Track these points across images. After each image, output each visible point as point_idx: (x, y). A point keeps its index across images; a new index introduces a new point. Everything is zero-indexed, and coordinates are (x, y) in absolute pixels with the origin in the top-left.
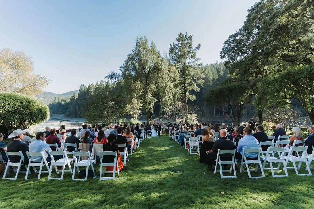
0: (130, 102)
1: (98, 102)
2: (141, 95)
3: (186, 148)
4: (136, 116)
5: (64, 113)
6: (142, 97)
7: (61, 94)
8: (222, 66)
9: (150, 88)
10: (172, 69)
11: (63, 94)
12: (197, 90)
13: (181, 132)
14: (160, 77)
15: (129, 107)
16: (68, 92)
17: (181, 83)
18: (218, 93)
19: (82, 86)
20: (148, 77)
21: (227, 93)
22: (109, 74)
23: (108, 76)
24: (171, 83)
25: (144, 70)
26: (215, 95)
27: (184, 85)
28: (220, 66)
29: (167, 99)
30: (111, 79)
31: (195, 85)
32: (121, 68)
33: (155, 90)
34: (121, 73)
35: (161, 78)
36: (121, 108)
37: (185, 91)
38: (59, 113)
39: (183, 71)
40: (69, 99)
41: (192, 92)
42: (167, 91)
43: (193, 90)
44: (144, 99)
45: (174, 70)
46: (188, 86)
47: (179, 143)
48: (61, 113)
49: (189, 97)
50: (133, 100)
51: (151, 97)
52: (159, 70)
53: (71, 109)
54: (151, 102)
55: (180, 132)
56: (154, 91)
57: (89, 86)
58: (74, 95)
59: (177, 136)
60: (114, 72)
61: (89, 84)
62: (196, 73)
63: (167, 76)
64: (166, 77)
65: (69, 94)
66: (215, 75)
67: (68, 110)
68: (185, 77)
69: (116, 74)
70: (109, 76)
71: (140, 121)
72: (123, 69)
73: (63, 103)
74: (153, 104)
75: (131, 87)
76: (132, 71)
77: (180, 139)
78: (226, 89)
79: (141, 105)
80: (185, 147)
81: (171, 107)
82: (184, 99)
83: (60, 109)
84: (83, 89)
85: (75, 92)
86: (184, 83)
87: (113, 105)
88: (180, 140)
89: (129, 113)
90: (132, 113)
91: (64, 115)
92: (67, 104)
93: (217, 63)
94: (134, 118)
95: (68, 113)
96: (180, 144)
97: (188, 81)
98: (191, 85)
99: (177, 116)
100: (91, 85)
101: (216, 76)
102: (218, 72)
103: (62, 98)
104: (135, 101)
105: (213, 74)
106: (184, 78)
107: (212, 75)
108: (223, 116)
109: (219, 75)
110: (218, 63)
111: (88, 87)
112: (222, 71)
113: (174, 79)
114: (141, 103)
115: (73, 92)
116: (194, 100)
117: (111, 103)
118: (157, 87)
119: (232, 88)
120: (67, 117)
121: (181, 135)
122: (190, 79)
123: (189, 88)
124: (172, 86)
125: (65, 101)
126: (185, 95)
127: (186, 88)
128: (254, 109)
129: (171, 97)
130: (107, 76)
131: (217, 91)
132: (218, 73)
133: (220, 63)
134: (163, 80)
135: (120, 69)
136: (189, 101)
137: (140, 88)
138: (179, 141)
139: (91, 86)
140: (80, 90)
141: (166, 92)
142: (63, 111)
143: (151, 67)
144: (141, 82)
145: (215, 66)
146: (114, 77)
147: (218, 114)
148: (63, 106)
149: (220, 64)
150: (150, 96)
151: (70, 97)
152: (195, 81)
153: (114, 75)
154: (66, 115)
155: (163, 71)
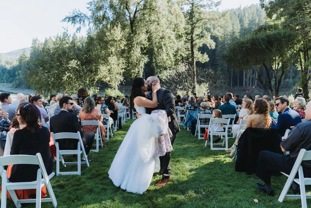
0: (106, 61)
1: (52, 60)
2: (123, 52)
3: (199, 138)
4: (115, 84)
5: (11, 82)
6: (125, 53)
7: (4, 54)
8: (246, 13)
9: (138, 39)
10: (173, 8)
11: (6, 54)
12: (210, 46)
13: (191, 110)
14: (154, 21)
15: (103, 70)
16: (14, 51)
17: (187, 34)
18: (249, 47)
19: (35, 41)
20: (134, 21)
21: (264, 46)
22: (69, 15)
23: (67, 18)
24: (172, 32)
25: (127, 9)
26: (244, 49)
27: (192, 37)
28: (244, 12)
29: (165, 58)
30: (72, 22)
31: (209, 37)
32: (89, 6)
33: (146, 44)
34: (89, 14)
35: (156, 23)
36: (91, 71)
37: (192, 47)
38: (4, 82)
39: (191, 13)
40: (17, 61)
41: (204, 49)
42: (165, 45)
43: (205, 45)
44: (128, 57)
45: (177, 10)
46: (198, 38)
47: (186, 128)
48: (7, 83)
49: (198, 56)
50: (110, 58)
51: (140, 55)
52: (152, 9)
53: (21, 76)
54: (139, 62)
55: (189, 108)
56: (144, 45)
57: (46, 41)
58: (23, 55)
59: (183, 116)
60: (77, 10)
61: (46, 39)
62: (211, 17)
63: (165, 20)
64: (163, 21)
65: (17, 53)
66: (235, 27)
67: (17, 77)
68: (193, 24)
69: (81, 15)
70: (69, 18)
71: (122, 93)
72: (93, 7)
73: (8, 67)
74: (142, 64)
75: (106, 36)
76: (107, 11)
77: (188, 121)
78: (263, 40)
79: (124, 67)
80: (197, 136)
81: (171, 72)
82: (190, 60)
83: (5, 76)
84: (37, 46)
85: (24, 50)
86: (192, 32)
87: (77, 65)
88: (188, 124)
89: (104, 80)
90: (108, 79)
91: (11, 85)
92: (15, 69)
93: (240, 7)
94: (111, 88)
95: (18, 82)
96: (188, 129)
97: (197, 31)
98: (202, 37)
99: (179, 86)
100: (49, 39)
101: (237, 29)
102: (241, 21)
103: (6, 59)
104: (113, 60)
105: (233, 24)
106: (191, 25)
107: (231, 25)
108: (243, 89)
109: (242, 26)
110: (242, 8)
111: (44, 43)
112: (247, 20)
113: (176, 26)
114: (123, 63)
115: (22, 50)
116: (205, 61)
117: (73, 63)
118: (149, 39)
119: (273, 37)
120: (16, 87)
121: (190, 115)
122: (201, 28)
123: (199, 43)
124: (173, 37)
125: (11, 63)
126: (193, 53)
127: (194, 43)
128: (288, 78)
129: (172, 56)
130: (65, 17)
131: (247, 43)
132: (240, 23)
133: (245, 7)
134: (158, 27)
135: (88, 8)
136: (198, 63)
137: (121, 40)
138: (186, 125)
139: (49, 41)
140: (32, 47)
141: (163, 46)
142: (9, 79)
143: (139, 4)
144: (123, 28)
145: (237, 13)
146: (78, 20)
147: (237, 85)
148: (9, 72)
149: (244, 9)
150: (137, 53)
151: (18, 57)
152: (208, 30)
153: (77, 16)
154: (13, 85)
155: (159, 11)
